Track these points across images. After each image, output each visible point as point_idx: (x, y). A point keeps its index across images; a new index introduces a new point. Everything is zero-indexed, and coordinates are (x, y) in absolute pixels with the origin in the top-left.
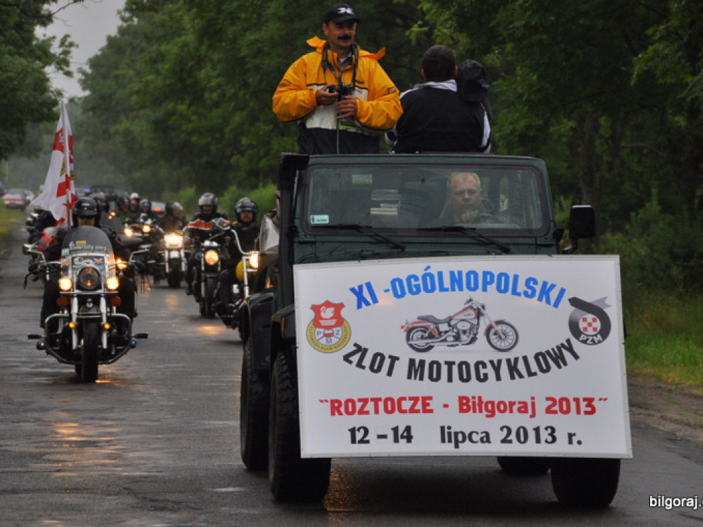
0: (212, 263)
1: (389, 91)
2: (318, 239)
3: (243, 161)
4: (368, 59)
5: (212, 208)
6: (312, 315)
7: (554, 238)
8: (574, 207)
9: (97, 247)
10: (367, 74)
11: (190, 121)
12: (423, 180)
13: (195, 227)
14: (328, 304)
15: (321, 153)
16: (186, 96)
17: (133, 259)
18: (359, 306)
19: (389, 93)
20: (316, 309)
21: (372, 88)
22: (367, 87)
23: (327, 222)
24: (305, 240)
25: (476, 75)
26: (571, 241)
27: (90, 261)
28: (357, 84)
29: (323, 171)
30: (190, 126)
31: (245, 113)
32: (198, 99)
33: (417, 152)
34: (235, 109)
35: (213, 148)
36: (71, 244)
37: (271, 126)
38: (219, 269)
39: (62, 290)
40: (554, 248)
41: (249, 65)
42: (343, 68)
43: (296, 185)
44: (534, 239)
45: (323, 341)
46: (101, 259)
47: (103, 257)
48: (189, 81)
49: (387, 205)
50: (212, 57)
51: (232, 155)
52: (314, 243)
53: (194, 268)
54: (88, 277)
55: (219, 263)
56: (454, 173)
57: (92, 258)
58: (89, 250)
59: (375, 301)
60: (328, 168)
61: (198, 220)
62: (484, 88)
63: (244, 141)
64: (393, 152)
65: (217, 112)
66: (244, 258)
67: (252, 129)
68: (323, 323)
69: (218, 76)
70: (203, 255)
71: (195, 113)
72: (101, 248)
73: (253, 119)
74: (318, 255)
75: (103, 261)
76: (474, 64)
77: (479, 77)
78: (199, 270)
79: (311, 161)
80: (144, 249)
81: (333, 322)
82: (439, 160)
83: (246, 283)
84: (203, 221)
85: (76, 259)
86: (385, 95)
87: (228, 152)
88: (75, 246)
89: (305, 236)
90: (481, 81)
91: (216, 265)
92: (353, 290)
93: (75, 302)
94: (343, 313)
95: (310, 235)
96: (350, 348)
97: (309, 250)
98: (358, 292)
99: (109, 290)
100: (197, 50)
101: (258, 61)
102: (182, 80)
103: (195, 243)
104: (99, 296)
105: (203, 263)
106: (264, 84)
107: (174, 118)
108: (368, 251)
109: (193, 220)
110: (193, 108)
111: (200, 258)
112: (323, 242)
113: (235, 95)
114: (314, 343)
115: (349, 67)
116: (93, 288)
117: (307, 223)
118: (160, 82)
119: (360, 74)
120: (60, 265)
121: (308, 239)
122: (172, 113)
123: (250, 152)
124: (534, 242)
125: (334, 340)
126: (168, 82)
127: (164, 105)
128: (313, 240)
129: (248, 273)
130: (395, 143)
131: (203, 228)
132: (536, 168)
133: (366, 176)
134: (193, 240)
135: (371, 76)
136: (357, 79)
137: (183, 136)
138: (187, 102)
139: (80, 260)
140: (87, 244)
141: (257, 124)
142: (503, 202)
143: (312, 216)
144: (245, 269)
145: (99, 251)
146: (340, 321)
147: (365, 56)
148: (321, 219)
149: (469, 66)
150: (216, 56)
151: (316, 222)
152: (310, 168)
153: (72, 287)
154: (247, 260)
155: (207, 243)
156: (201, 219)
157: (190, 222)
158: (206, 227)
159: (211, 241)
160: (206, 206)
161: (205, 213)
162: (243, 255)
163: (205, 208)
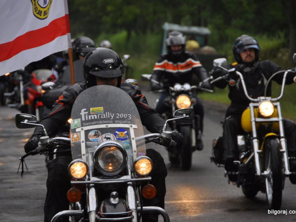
5: (181, 47)
9: (119, 116)
13: (163, 69)
27: (111, 136)
36: (83, 112)
39: (74, 179)
46: (126, 132)
47: (128, 129)
54: (110, 158)
57: (113, 131)
58: (107, 120)
61: (166, 61)
66: (251, 105)
70: (173, 100)
72: (125, 116)
75: (128, 134)
83: (255, 135)
84: (170, 63)
85: (92, 133)
88: (89, 114)
93: (92, 194)
99: (140, 176)
103: (163, 88)
104: (125, 185)
105: (174, 108)
109: (159, 62)
116: (117, 173)
120: (69, 142)
129: (256, 122)
131: (171, 71)
134: (162, 84)
139: (96, 135)
140: (105, 111)
144: (253, 119)
145: (122, 120)
153: (87, 173)
154: (255, 107)
155: (178, 87)
156: (169, 60)
157: (157, 64)
158: (174, 68)
159: (182, 84)
160: (175, 46)
161: (174, 53)
162: (250, 102)
163: (173, 48)
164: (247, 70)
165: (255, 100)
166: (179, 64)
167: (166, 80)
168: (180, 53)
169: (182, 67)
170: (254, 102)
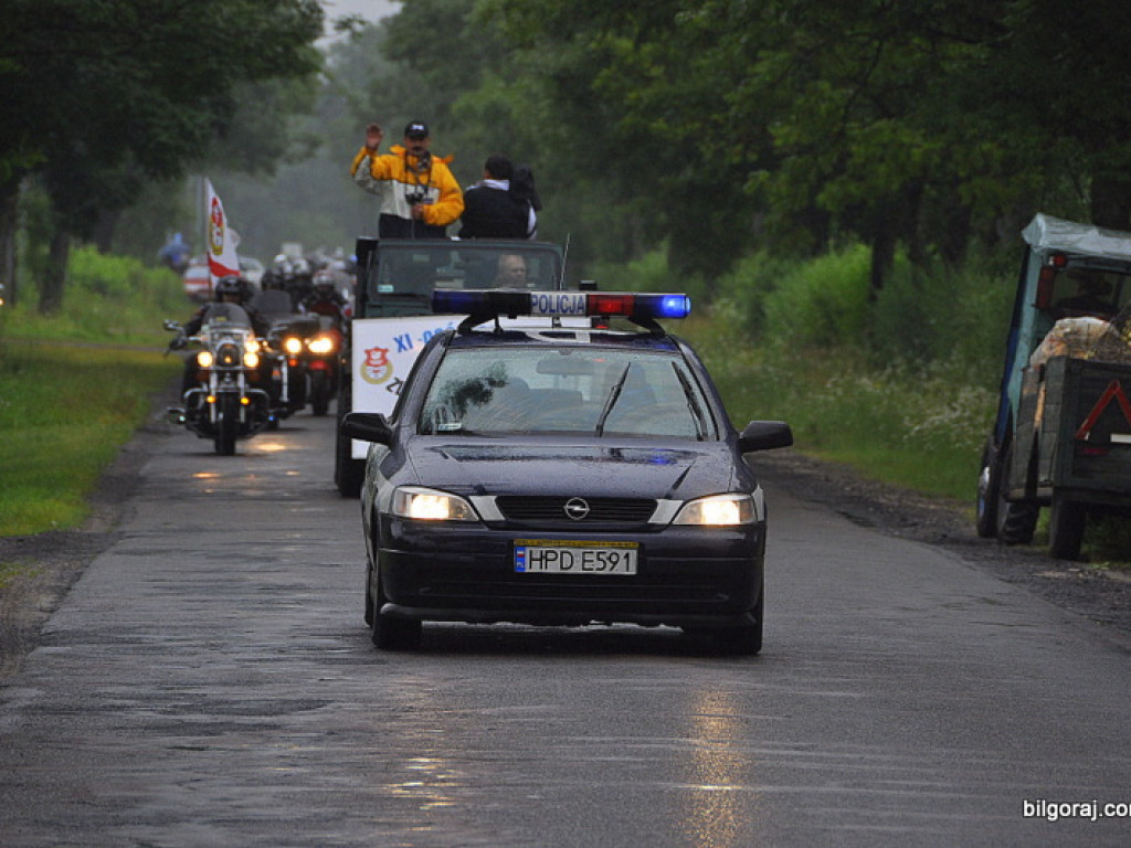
2: (385, 303)
4: (439, 164)
6: (365, 356)
10: (439, 176)
14: (377, 349)
16: (631, 16)
18: (400, 351)
19: (455, 193)
20: (368, 352)
21: (442, 187)
22: (438, 186)
23: (392, 291)
25: (525, 177)
28: (431, 184)
35: (707, 150)
42: (420, 171)
45: (372, 376)
52: (382, 307)
59: (411, 347)
62: (531, 188)
68: (372, 362)
71: (657, 59)
81: (380, 362)
86: (451, 194)
89: (374, 300)
90: (527, 182)
92: (396, 339)
93: (214, 377)
94: (388, 355)
95: (378, 299)
96: (391, 381)
98: (399, 342)
107: (605, 71)
110: (648, 47)
112: (388, 306)
114: (365, 377)
115: (425, 170)
117: (376, 292)
119: (434, 175)
121: (376, 303)
125: (380, 375)
127: (578, 37)
135: (442, 176)
136: (431, 180)
137: (628, 120)
138: (633, 29)
143: (380, 286)
146: (385, 361)
147: (436, 162)
148: (387, 288)
151: (383, 291)
153: (212, 363)
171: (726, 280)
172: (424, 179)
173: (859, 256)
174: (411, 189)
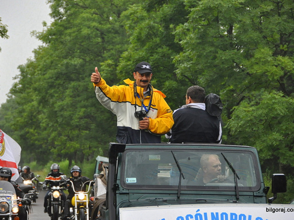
0: (56, 197)
1: (167, 111)
2: (130, 191)
3: (56, 150)
4: (157, 93)
5: (57, 170)
7: (263, 192)
8: (274, 174)
10: (157, 101)
11: (35, 136)
12: (189, 159)
13: (49, 180)
15: (132, 143)
16: (33, 126)
17: (25, 197)
19: (167, 113)
21: (159, 109)
22: (157, 108)
23: (136, 182)
24: (123, 192)
25: (216, 102)
26: (273, 194)
28: (151, 106)
29: (133, 153)
30: (35, 138)
31: (56, 132)
32: (38, 127)
33: (183, 143)
34: (53, 131)
35: (44, 146)
37: (67, 138)
38: (60, 200)
40: (264, 198)
41: (58, 115)
42: (144, 97)
43: (117, 161)
44: (252, 193)
47: (11, 197)
48: (35, 120)
49: (165, 172)
50: (44, 111)
51: (51, 148)
52: (128, 194)
53: (48, 200)
55: (60, 197)
56: (204, 155)
57: (5, 197)
60: (135, 151)
61: (50, 176)
62: (221, 109)
63: (56, 143)
64: (170, 143)
65: (45, 132)
67: (59, 138)
69: (46, 118)
70: (52, 193)
71: (37, 132)
73: (60, 134)
74: (130, 201)
76: (215, 96)
77: (218, 103)
78: (50, 201)
79: (127, 147)
80: (31, 192)
82: (197, 147)
83: (76, 207)
84: (53, 177)
86: (165, 113)
87: (50, 147)
89: (123, 190)
90: (218, 105)
91: (59, 198)
95: (126, 189)
97: (125, 198)
100: (38, 108)
101: (62, 113)
102: (32, 120)
105: (52, 197)
106: (64, 121)
107: (28, 134)
108: (160, 199)
109: (48, 176)
110: (36, 131)
111: (51, 195)
112: (133, 193)
113: (53, 126)
115: (148, 97)
117: (124, 183)
118: (23, 120)
119: (154, 101)
121: (124, 192)
122: (28, 132)
123: (58, 147)
124: (252, 194)
126: (26, 120)
127: (24, 129)
128: (128, 192)
129: (77, 202)
130: (171, 137)
132: (251, 152)
133: (157, 156)
136: (152, 103)
137: (32, 141)
138: (33, 128)
141: (61, 137)
142: (227, 170)
143: (126, 179)
145: (9, 193)
147: (155, 91)
148: (131, 180)
149: (212, 97)
150: (45, 110)
151: (129, 182)
152: (126, 151)
154: (77, 196)
155: (54, 188)
156: (52, 176)
157: (47, 177)
158: (54, 180)
159: (56, 186)
160: (54, 170)
161: (54, 173)
162: (75, 193)
163: (54, 171)
164: (75, 180)
165: (77, 193)
166: (56, 177)
167: (50, 185)
168: (56, 173)
169: (58, 179)
170: (77, 194)
171: (46, 166)
172: (146, 103)
173: (67, 162)
174: (139, 109)
